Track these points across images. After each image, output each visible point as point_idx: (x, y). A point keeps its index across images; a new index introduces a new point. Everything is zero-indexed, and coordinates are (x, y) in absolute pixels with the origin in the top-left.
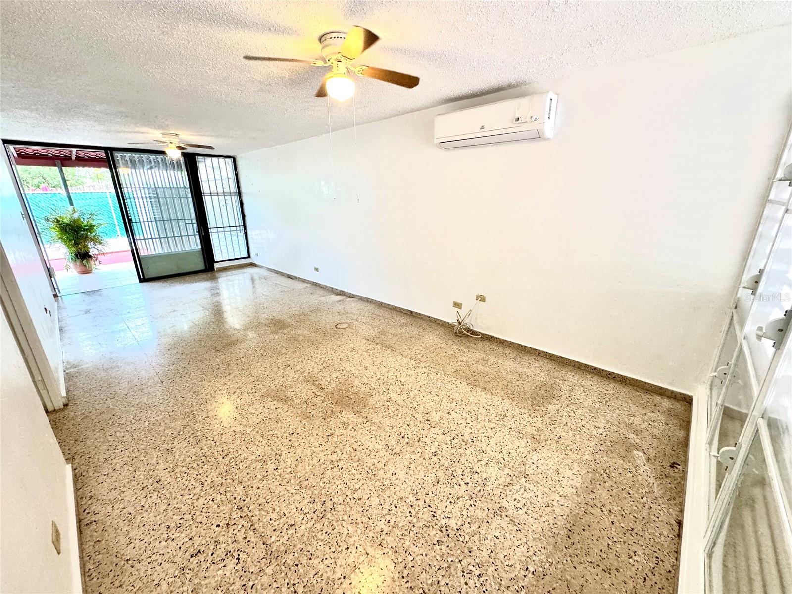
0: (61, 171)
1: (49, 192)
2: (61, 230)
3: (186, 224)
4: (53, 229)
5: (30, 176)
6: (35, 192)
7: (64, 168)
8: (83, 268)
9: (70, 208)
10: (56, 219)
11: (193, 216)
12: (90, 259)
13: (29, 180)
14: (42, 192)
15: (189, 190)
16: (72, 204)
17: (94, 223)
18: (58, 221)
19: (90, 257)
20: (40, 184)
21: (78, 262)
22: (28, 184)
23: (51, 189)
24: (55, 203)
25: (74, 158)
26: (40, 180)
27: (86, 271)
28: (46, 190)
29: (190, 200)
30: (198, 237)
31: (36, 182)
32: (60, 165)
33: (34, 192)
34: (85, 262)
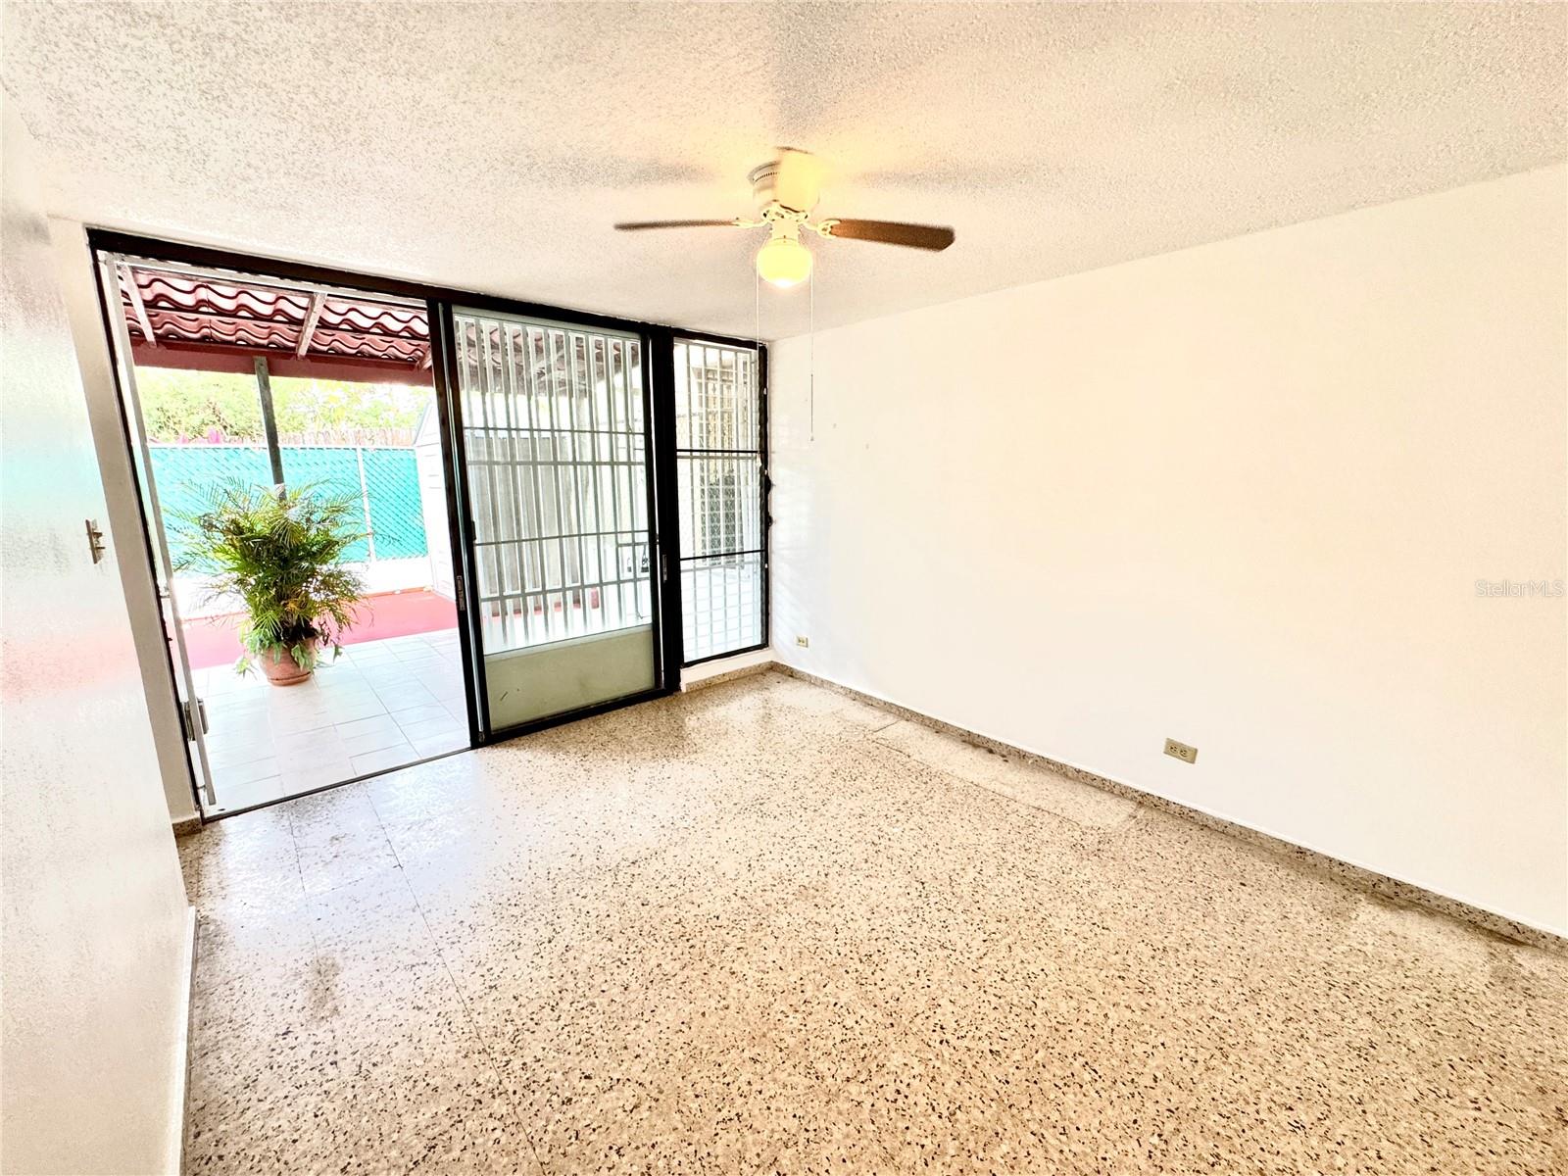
0: (265, 386)
1: (223, 445)
2: (244, 556)
3: (618, 545)
4: (220, 555)
5: (184, 406)
6: (191, 445)
7: (272, 379)
8: (290, 669)
9: (275, 490)
10: (233, 521)
11: (643, 523)
12: (310, 640)
13: (182, 416)
14: (208, 446)
15: (639, 442)
16: (279, 478)
17: (336, 533)
18: (239, 531)
19: (311, 633)
20: (204, 428)
21: (277, 653)
22: (177, 427)
23: (228, 438)
24: (235, 474)
25: (303, 351)
26: (208, 416)
27: (297, 678)
28: (217, 441)
29: (640, 473)
30: (645, 587)
31: (195, 421)
32: (264, 369)
33: (186, 446)
34: (296, 651)
